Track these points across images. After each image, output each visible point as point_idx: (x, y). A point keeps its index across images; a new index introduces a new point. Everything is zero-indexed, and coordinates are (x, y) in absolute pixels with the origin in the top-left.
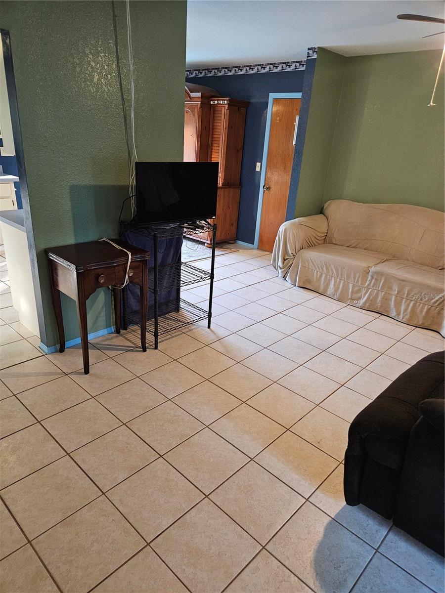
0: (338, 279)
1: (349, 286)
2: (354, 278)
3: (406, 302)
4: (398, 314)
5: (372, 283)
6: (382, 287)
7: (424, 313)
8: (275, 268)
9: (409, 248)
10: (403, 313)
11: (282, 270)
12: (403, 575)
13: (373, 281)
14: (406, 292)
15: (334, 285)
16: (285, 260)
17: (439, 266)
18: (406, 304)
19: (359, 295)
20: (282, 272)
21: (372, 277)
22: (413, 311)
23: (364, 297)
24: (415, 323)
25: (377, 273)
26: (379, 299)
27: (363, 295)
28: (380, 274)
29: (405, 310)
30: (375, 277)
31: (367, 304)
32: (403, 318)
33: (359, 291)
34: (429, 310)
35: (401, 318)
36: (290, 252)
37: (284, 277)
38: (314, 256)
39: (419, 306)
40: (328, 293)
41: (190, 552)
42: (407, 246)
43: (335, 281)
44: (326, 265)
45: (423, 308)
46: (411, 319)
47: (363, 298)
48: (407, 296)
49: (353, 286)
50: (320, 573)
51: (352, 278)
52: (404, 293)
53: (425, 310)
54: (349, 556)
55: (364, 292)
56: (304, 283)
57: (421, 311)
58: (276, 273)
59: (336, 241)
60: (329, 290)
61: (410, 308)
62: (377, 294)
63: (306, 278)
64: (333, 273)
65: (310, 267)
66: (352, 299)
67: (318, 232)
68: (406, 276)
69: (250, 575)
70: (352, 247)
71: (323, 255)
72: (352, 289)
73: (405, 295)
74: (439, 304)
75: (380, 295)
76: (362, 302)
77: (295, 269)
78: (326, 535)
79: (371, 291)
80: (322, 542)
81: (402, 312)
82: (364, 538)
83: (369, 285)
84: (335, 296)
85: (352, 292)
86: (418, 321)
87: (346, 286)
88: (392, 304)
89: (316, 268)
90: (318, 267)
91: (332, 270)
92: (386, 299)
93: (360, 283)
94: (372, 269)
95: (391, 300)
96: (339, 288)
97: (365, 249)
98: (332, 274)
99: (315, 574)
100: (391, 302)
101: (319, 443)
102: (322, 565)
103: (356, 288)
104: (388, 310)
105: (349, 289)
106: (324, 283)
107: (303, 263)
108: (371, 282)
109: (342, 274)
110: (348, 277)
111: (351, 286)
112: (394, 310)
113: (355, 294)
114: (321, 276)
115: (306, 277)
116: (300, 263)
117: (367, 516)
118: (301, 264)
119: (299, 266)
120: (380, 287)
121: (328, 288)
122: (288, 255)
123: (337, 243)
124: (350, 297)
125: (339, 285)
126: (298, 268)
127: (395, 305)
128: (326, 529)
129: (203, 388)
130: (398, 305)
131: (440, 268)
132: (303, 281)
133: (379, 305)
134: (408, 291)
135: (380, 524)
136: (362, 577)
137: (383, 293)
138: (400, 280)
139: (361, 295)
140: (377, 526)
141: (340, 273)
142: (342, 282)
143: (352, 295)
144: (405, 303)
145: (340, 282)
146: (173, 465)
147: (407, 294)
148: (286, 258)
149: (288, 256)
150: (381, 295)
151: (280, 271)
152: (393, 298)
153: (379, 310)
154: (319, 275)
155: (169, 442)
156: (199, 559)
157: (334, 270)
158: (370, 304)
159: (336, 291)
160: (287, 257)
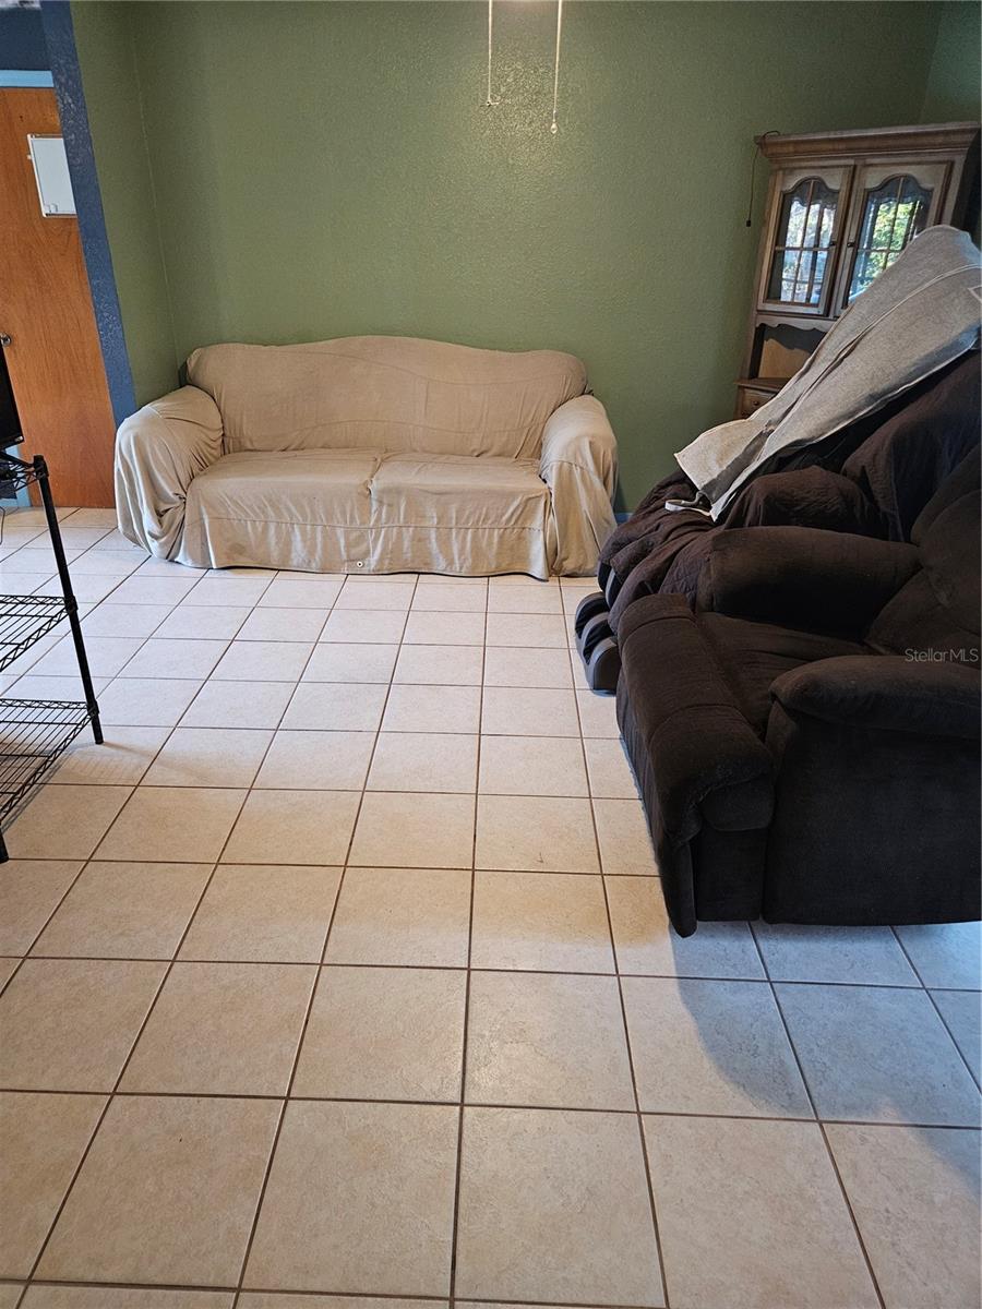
0: (309, 527)
1: (336, 534)
2: (344, 513)
3: (457, 534)
4: (451, 563)
5: (384, 516)
6: (405, 518)
7: (495, 546)
8: (135, 540)
9: (411, 427)
10: (459, 558)
11: (163, 540)
12: (828, 992)
13: (384, 511)
14: (454, 515)
15: (304, 541)
16: (161, 516)
17: (474, 451)
18: (460, 537)
19: (363, 548)
20: (161, 546)
21: (381, 503)
22: (476, 550)
23: (375, 548)
24: (484, 570)
25: (385, 491)
26: (406, 544)
27: (371, 545)
28: (393, 492)
29: (462, 550)
30: (385, 501)
31: (387, 562)
32: (461, 568)
33: (361, 538)
34: (501, 537)
35: (458, 569)
36: (171, 494)
37: (170, 558)
38: (231, 487)
39: (483, 536)
40: (295, 563)
41: (541, 1236)
42: (404, 423)
43: (303, 533)
44: (270, 501)
45: (491, 536)
46: (474, 566)
47: (374, 551)
48: (457, 523)
49: (345, 532)
50: (745, 1081)
51: (339, 516)
52: (451, 518)
53: (496, 540)
54: (750, 1020)
55: (371, 539)
56: (228, 558)
57: (490, 544)
58: (142, 553)
59: (251, 442)
60: (293, 555)
61: (469, 545)
62: (400, 535)
63: (229, 544)
64: (292, 516)
65: (233, 515)
66: (351, 560)
67: (209, 429)
68: (446, 483)
69: (667, 1178)
70: (294, 450)
71: (252, 479)
72: (347, 538)
73: (454, 521)
74: (516, 522)
75: (405, 534)
76: (373, 560)
77: (197, 531)
78: (695, 1014)
79: (386, 532)
80: (701, 1028)
81: (456, 557)
82: (740, 975)
83: (377, 521)
84: (314, 565)
85: (348, 546)
86: (489, 563)
87: (329, 537)
88: (434, 546)
89: (247, 515)
90: (254, 512)
91: (288, 509)
92: (420, 540)
93: (358, 522)
94: (375, 486)
95: (429, 538)
96: (316, 545)
97: (323, 447)
98: (291, 519)
99: (742, 1088)
100: (430, 543)
101: (542, 862)
102: (737, 1066)
103: (354, 535)
104: (428, 560)
105: (338, 540)
106: (277, 543)
107: (211, 510)
108: (380, 513)
109: (313, 512)
110: (330, 515)
111: (340, 532)
112: (441, 558)
113: (354, 547)
114: (266, 529)
115: (228, 540)
116: (204, 510)
117: (712, 936)
118: (208, 513)
119: (202, 519)
120: (402, 517)
121: (290, 552)
122: (167, 500)
123: (257, 446)
124: (345, 558)
125: (314, 538)
126: (203, 525)
127: (439, 546)
128: (686, 1003)
129: (227, 888)
130: (445, 543)
131: (476, 454)
132: (226, 553)
133: (409, 555)
134: (457, 512)
135: (738, 937)
136: (794, 1040)
137: (411, 529)
138: (436, 494)
139: (368, 547)
140: (737, 943)
141: (308, 510)
142: (319, 528)
143: (348, 552)
144: (456, 537)
145: (314, 531)
146: (333, 1096)
147: (457, 518)
148: (162, 509)
149: (166, 503)
150: (408, 534)
151: (154, 545)
152: (433, 536)
153: (410, 566)
154: (260, 529)
155: (272, 1055)
156: (570, 1234)
157: (293, 509)
158: (391, 559)
159: (311, 552)
160: (163, 507)
